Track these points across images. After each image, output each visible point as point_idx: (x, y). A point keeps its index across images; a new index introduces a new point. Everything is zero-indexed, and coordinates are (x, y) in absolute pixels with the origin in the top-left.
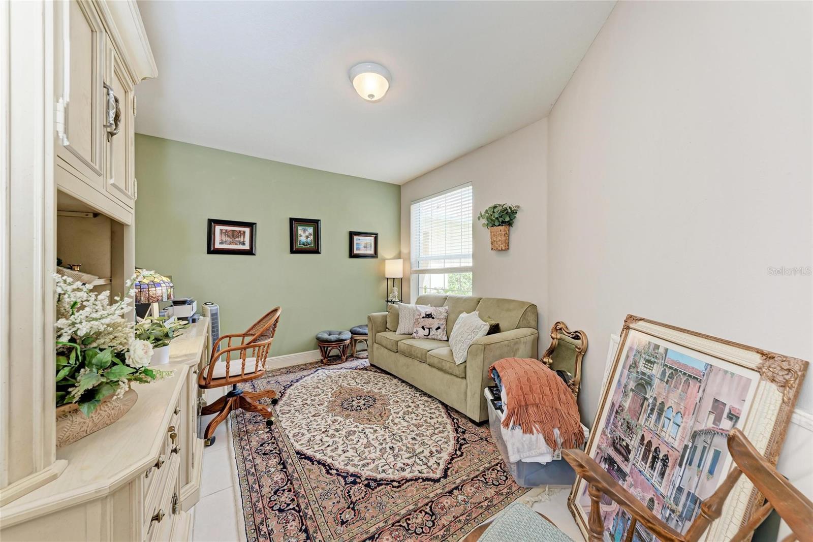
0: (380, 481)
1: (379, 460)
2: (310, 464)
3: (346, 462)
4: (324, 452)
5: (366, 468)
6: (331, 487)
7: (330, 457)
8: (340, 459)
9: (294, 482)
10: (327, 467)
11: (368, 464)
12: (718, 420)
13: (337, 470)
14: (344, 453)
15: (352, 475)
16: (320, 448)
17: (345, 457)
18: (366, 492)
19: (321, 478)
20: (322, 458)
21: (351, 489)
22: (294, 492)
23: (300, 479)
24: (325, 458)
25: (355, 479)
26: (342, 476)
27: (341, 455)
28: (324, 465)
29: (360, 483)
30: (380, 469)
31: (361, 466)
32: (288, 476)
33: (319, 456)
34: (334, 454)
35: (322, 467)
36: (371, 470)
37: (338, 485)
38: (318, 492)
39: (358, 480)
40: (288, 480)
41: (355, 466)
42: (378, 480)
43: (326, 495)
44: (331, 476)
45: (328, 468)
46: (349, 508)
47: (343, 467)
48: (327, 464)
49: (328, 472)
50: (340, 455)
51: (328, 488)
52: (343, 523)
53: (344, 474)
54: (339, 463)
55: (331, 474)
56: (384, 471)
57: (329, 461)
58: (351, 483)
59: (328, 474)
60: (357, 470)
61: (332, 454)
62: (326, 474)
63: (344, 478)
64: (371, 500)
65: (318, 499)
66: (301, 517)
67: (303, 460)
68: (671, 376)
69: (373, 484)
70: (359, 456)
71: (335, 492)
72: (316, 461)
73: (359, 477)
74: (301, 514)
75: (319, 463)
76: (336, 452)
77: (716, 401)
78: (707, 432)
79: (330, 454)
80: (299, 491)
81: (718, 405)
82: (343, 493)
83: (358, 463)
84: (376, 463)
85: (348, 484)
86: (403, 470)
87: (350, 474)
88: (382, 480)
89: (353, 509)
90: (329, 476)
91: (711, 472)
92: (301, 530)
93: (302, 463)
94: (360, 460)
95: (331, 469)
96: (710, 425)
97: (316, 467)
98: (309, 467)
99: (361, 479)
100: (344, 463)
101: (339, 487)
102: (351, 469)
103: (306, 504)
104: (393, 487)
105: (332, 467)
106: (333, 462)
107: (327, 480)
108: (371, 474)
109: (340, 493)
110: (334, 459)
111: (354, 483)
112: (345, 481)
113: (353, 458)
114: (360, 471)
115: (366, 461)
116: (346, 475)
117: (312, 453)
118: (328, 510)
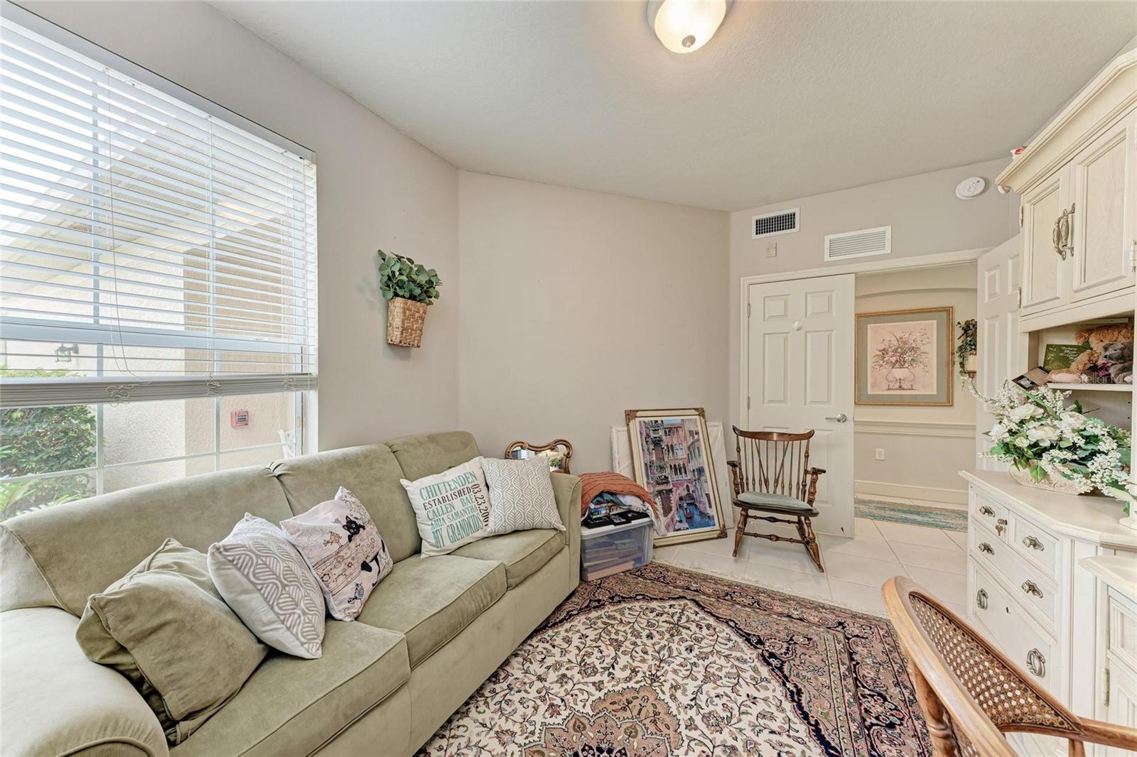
0: (744, 636)
1: (720, 652)
2: (821, 727)
3: (764, 683)
4: (786, 727)
5: (745, 657)
6: (804, 673)
7: (783, 711)
8: (769, 694)
9: (857, 717)
10: (796, 698)
11: (738, 659)
12: (693, 437)
13: (784, 684)
14: (755, 698)
15: (769, 664)
16: (790, 741)
17: (759, 691)
18: (768, 640)
19: (814, 692)
20: (796, 720)
21: (782, 654)
22: (861, 704)
23: (846, 715)
24: (791, 716)
25: (769, 658)
26: (782, 672)
27: (763, 700)
28: (800, 707)
29: (767, 651)
30: (731, 644)
31: (749, 664)
32: (869, 735)
33: (802, 729)
34: (773, 709)
35: (804, 705)
36: (742, 651)
37: (794, 668)
38: (824, 680)
39: (767, 654)
40: (869, 728)
41: (755, 670)
42: (744, 638)
43: (816, 670)
44: (797, 684)
45: (795, 695)
46: (795, 643)
47: (773, 681)
48: (795, 704)
49: (799, 692)
50: (765, 700)
51: (809, 675)
52: (809, 639)
53: (779, 673)
54: (774, 691)
55: (796, 686)
56: (730, 640)
57: (788, 705)
58: (776, 658)
59: (801, 690)
60: (759, 665)
61: (776, 714)
62: (803, 691)
63: (781, 669)
64: (768, 632)
65: (827, 672)
66: (855, 672)
67: (833, 744)
68: (669, 431)
69: (754, 640)
70: (739, 676)
71: (802, 665)
72: (809, 723)
73: (763, 656)
74: (854, 675)
75: (805, 716)
76: (767, 709)
77: (690, 431)
78: (693, 443)
79: (780, 716)
80: (852, 700)
81: (691, 432)
82: (794, 656)
83: (750, 669)
84: (727, 652)
85: (781, 660)
86: (708, 626)
87: (771, 667)
88: (740, 634)
89: (791, 639)
90: (800, 686)
91: (699, 455)
92: (858, 663)
93: (837, 741)
94: (744, 671)
95: (792, 692)
96: (692, 440)
97: (815, 714)
98: (825, 721)
99: (762, 653)
100: (769, 685)
101: (794, 665)
102: (765, 671)
103: (845, 680)
104: (736, 624)
105: (789, 693)
106: (783, 699)
107: (806, 684)
108: (745, 649)
109: (797, 662)
110: (779, 704)
111: (772, 655)
112: (782, 665)
113: (749, 680)
114: (756, 660)
115: (737, 663)
116: (776, 670)
117: (812, 744)
118: (821, 657)
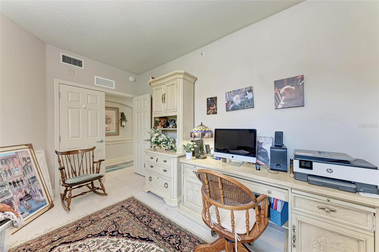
0: (98, 236)
1: (95, 249)
2: (141, 237)
3: (118, 243)
4: (134, 246)
5: (105, 242)
6: (125, 228)
7: (130, 243)
8: (122, 243)
9: (145, 226)
10: (129, 237)
11: (103, 245)
12: (26, 161)
13: (123, 236)
14: (120, 249)
15: (114, 236)
16: (138, 249)
17: (119, 246)
18: (108, 229)
19: (132, 230)
20: (135, 242)
21: (115, 229)
22: (142, 222)
23: (142, 228)
24: (132, 242)
25: (113, 234)
26: (120, 234)
27: (122, 247)
28: (132, 237)
29: (110, 232)
30: (96, 243)
31: (108, 242)
33: (137, 242)
34: (127, 246)
35: (133, 236)
36: (102, 241)
37: (122, 229)
38: (131, 224)
39: (111, 234)
40: (148, 226)
41: (112, 242)
42: (99, 236)
43: (127, 224)
44: (126, 232)
45: (129, 236)
46: (116, 222)
47: (120, 239)
48: (130, 238)
49: (129, 234)
50: (123, 247)
51: (127, 227)
52: (119, 218)
53: (119, 235)
54: (123, 241)
55: (127, 233)
56: (94, 242)
57: (129, 241)
58: (115, 232)
59: (128, 233)
60: (112, 239)
61: (129, 246)
62: (129, 233)
63: (119, 233)
64: (105, 227)
65: (130, 222)
66: (135, 216)
67: (146, 238)
68: (5, 161)
69: (103, 233)
70: (109, 249)
71: (123, 226)
72: (138, 239)
73: (110, 235)
74: (136, 217)
75: (135, 238)
76: (125, 248)
77: (23, 158)
78: (26, 165)
79: (130, 246)
80: (140, 223)
82: (119, 226)
83: (110, 243)
84: (97, 247)
85: (116, 231)
86: (80, 246)
87: (116, 236)
88: (97, 236)
89: (114, 222)
90: (127, 232)
91: (32, 170)
92: (134, 213)
93: (146, 236)
94: (109, 246)
95: (127, 236)
97: (137, 235)
98: (140, 234)
99: (109, 234)
100: (120, 241)
101: (121, 228)
102: (115, 239)
103: (135, 220)
104: (91, 234)
105: (127, 237)
106: (127, 241)
107: (128, 230)
108: (103, 239)
109: (121, 227)
110: (127, 243)
111: (113, 232)
112: (118, 232)
113: (113, 247)
114: (109, 239)
115: (104, 246)
116: (118, 235)
117: (143, 243)
118: (125, 219)
